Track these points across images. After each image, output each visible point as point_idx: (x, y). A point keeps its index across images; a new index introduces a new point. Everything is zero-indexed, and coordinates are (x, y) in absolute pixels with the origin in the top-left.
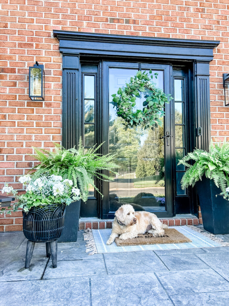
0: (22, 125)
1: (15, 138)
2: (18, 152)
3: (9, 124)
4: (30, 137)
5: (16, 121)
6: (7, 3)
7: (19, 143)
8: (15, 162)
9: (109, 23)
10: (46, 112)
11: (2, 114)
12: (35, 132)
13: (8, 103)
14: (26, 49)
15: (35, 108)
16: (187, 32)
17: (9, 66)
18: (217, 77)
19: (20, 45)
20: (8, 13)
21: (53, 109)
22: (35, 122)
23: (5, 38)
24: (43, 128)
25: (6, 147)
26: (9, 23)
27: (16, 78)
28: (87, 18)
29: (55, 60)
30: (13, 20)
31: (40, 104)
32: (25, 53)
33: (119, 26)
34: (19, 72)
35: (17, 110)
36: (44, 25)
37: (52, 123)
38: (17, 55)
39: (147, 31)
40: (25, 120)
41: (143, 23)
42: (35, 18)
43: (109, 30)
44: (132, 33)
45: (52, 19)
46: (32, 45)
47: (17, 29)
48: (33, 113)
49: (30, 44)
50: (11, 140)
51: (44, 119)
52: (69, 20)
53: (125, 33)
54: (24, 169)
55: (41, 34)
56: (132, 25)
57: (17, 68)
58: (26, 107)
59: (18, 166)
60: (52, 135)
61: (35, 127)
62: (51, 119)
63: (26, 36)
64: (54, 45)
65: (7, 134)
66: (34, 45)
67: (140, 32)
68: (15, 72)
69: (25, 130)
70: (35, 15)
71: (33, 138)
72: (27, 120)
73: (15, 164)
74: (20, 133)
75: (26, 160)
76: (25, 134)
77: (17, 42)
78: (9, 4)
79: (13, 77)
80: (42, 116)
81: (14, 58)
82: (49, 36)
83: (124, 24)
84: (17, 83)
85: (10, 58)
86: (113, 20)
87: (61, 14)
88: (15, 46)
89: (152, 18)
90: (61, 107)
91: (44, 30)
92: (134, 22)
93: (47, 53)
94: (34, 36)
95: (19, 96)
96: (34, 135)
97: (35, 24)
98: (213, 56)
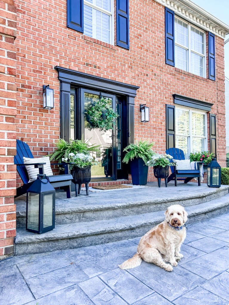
0: (36, 123)
1: (32, 131)
2: (34, 141)
3: (28, 122)
4: (41, 131)
5: (32, 121)
6: (25, 40)
7: (34, 135)
8: (32, 147)
9: (85, 66)
10: (51, 117)
11: (23, 115)
12: (44, 128)
13: (27, 108)
14: (38, 74)
15: (44, 113)
16: (124, 78)
17: (27, 84)
18: (137, 105)
19: (34, 71)
20: (25, 48)
21: (54, 115)
22: (44, 122)
23: (24, 65)
24: (49, 126)
25: (26, 137)
26: (26, 54)
27: (32, 92)
28: (73, 61)
29: (55, 84)
30: (29, 53)
31: (47, 111)
32: (37, 76)
33: (91, 69)
34: (33, 89)
35: (33, 113)
36: (49, 60)
37: (54, 124)
38: (32, 77)
39: (105, 74)
40: (38, 120)
41: (103, 69)
42: (43, 55)
43: (86, 70)
44: (98, 74)
45: (53, 57)
46: (42, 72)
47: (32, 60)
48: (43, 116)
49: (40, 71)
50: (30, 133)
51: (49, 120)
52: (63, 60)
53: (94, 74)
54: (38, 151)
55: (47, 66)
56: (98, 69)
57: (32, 86)
58: (38, 112)
59: (34, 149)
60: (54, 131)
61: (44, 125)
62: (54, 121)
63: (38, 66)
64: (54, 74)
65: (26, 128)
66: (43, 72)
67: (102, 74)
68: (31, 88)
69: (38, 127)
70: (43, 52)
71: (43, 132)
72: (39, 120)
73: (32, 148)
74: (35, 128)
75: (38, 146)
76: (38, 129)
77: (32, 69)
78: (26, 41)
79: (30, 91)
80: (48, 118)
81: (30, 79)
82: (52, 68)
83: (94, 68)
84: (33, 96)
85: (28, 78)
86: (87, 65)
87: (59, 55)
88: (31, 71)
89: (108, 67)
90: (59, 114)
91: (49, 64)
92: (99, 68)
93: (50, 79)
94: (43, 67)
95: (34, 104)
96: (43, 130)
97: (43, 58)
98: (136, 94)
